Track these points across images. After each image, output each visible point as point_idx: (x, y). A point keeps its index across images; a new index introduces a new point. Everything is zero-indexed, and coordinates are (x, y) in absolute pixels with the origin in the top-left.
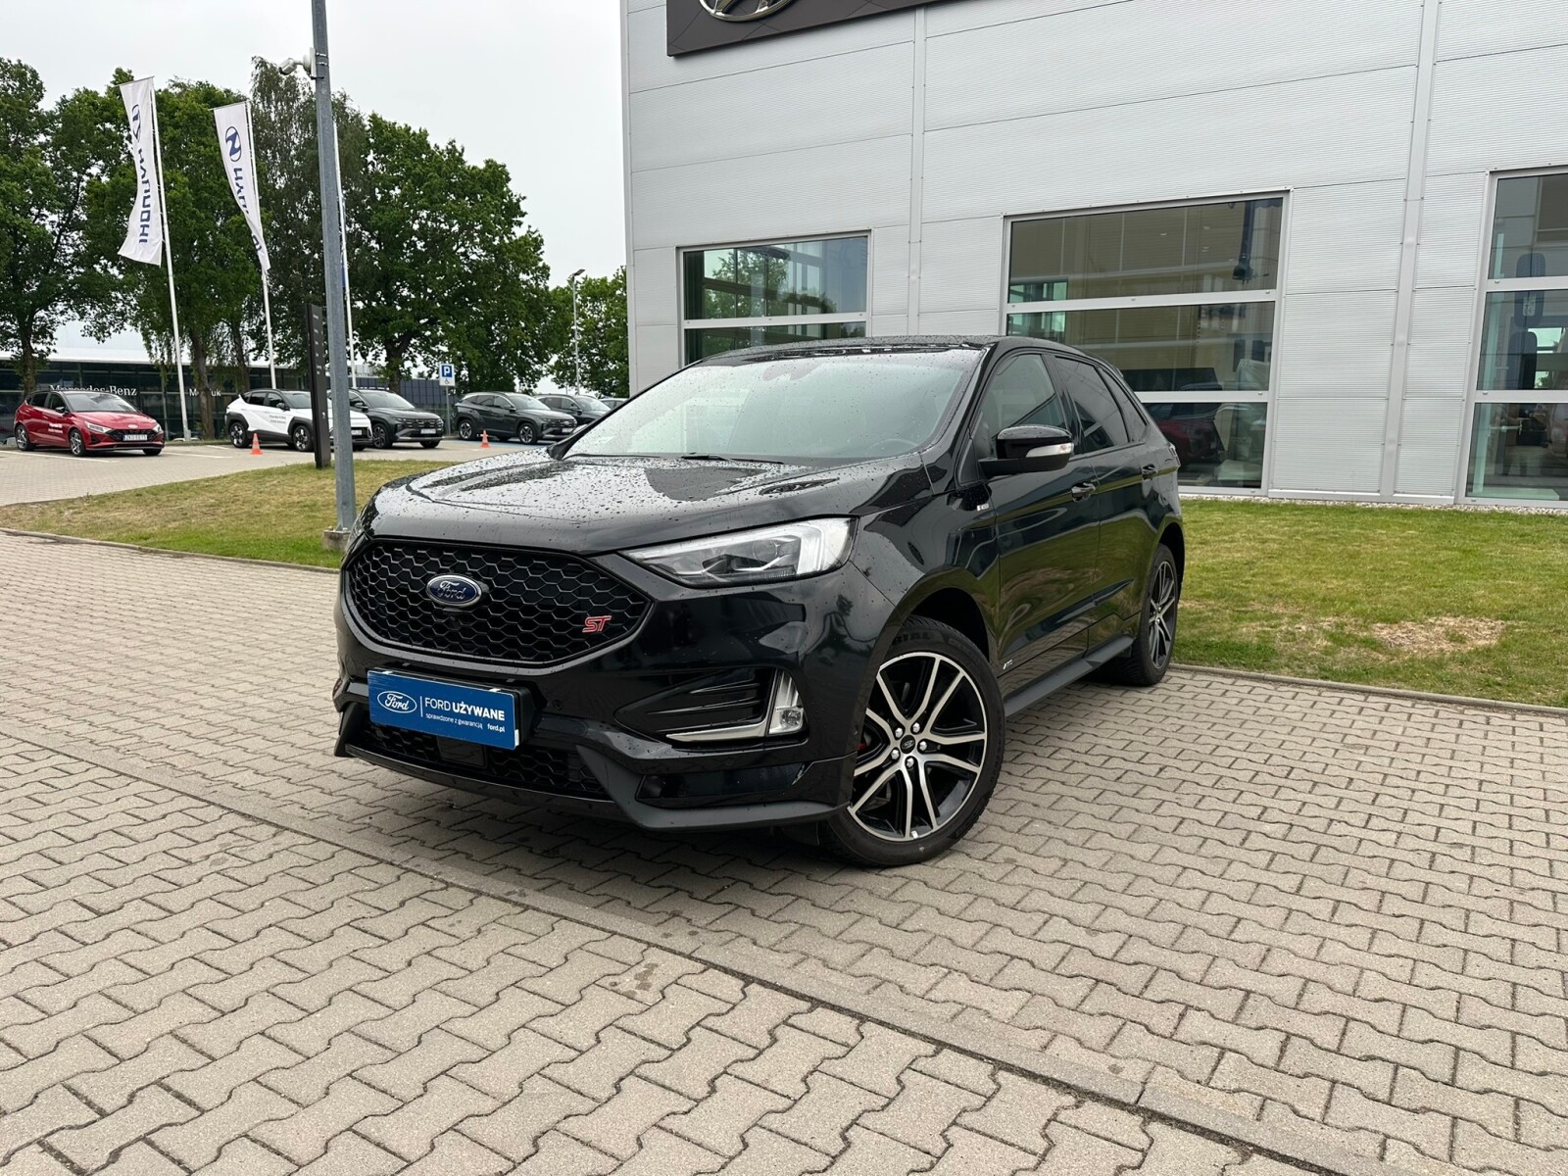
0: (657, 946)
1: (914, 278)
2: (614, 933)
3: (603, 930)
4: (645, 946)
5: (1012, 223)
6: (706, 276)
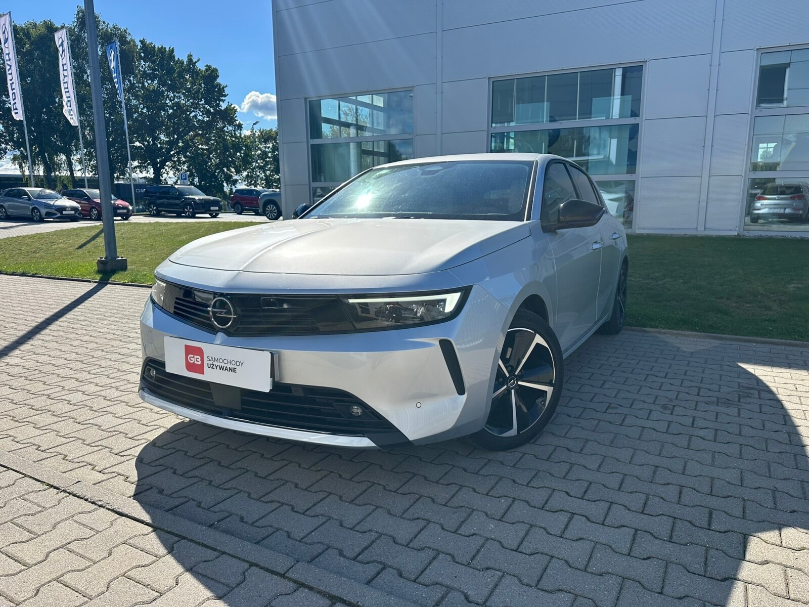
0: (257, 565)
1: (438, 113)
2: (224, 553)
3: (215, 550)
4: (246, 566)
5: (493, 82)
6: (322, 116)
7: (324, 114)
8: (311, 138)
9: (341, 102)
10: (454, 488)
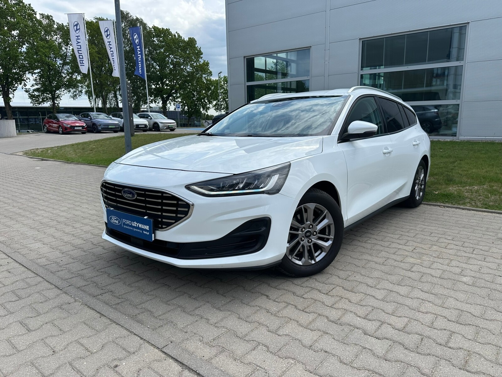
1: (326, 63)
4: (142, 342)
5: (362, 41)
6: (255, 67)
7: (256, 66)
8: (247, 82)
9: (267, 59)
10: (283, 305)
